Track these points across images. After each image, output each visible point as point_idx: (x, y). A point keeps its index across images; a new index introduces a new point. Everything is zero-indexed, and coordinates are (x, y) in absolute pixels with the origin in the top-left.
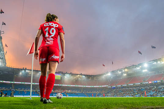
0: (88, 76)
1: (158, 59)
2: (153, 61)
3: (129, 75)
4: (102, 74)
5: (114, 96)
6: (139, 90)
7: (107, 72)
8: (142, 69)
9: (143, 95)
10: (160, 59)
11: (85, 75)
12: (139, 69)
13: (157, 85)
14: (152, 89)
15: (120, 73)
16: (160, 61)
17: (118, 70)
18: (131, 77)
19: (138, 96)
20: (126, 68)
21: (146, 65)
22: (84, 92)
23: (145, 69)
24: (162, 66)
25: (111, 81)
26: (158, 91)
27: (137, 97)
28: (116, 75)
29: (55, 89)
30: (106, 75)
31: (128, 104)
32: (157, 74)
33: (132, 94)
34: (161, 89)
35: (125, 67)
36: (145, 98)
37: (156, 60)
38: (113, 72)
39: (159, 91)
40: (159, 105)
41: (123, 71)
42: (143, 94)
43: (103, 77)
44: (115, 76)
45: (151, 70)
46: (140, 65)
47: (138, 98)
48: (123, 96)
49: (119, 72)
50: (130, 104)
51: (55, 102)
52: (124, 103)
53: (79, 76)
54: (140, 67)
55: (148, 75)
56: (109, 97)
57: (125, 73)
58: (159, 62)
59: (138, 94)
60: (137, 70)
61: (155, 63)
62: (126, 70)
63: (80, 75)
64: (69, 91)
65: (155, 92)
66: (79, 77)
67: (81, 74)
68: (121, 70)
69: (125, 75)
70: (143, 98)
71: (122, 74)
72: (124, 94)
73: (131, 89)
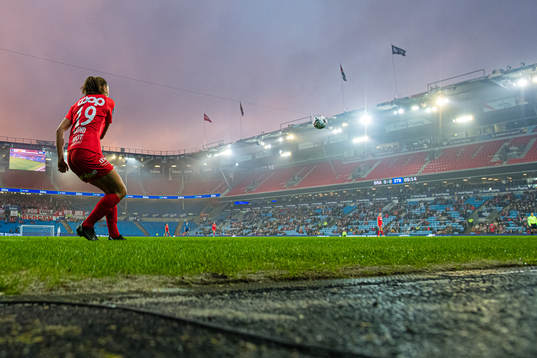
0: (150, 160)
1: (415, 96)
2: (392, 103)
3: (298, 154)
4: (201, 152)
5: (245, 231)
6: (336, 211)
7: (221, 145)
8: (351, 132)
9: (347, 230)
10: (423, 94)
11: (135, 155)
12: (339, 134)
13: (402, 192)
14: (385, 209)
15: (268, 147)
16: (419, 103)
17: (259, 137)
18: (309, 164)
19: (329, 231)
20: (291, 129)
21: (366, 119)
22: (131, 219)
23: (361, 133)
24: (427, 122)
25: (232, 176)
26: (403, 215)
27: (327, 234)
28: (253, 155)
29: (24, 208)
30: (216, 155)
31: (294, 256)
32: (405, 151)
33: (310, 226)
34: (415, 208)
35: (286, 126)
36: (355, 239)
37: (405, 102)
38: (242, 143)
39: (408, 217)
40: (407, 260)
41: (281, 140)
42: (348, 224)
43: (206, 163)
44: (250, 158)
45: (382, 136)
46: (344, 116)
47: (331, 240)
48: (275, 234)
49: (262, 144)
50: (302, 257)
51: (26, 252)
52: (279, 255)
53: (114, 157)
54: (345, 125)
55: (371, 158)
56: (228, 234)
57: (287, 146)
58: (415, 108)
59: (330, 225)
60: (333, 136)
61: (401, 111)
62: (291, 137)
63: (118, 154)
64: (77, 213)
65: (391, 218)
66: (115, 162)
67: (123, 153)
68: (270, 137)
69: (286, 155)
70: (349, 240)
71: (275, 150)
72: (279, 224)
73: (304, 209)
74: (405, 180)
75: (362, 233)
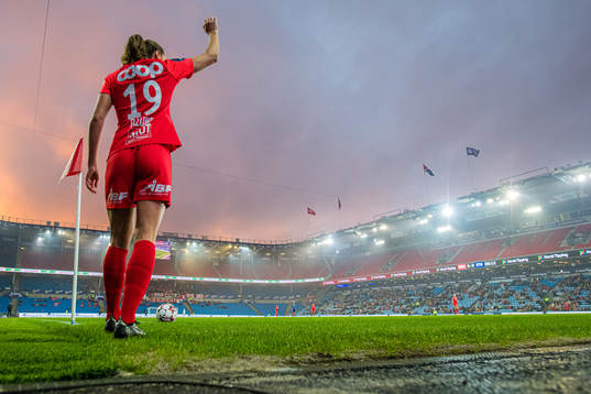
0: (261, 249)
1: (489, 191)
2: (470, 197)
3: (392, 242)
4: (305, 241)
5: (347, 311)
6: (427, 293)
7: (322, 236)
8: (436, 222)
9: (438, 310)
10: (496, 189)
11: (248, 245)
12: (425, 225)
13: (484, 274)
14: (469, 290)
15: (365, 236)
16: (493, 196)
17: (356, 227)
18: (400, 252)
19: (421, 310)
20: (383, 220)
21: (448, 211)
22: (246, 301)
23: (443, 222)
24: (501, 213)
25: (333, 262)
26: (486, 295)
27: (419, 314)
28: (352, 243)
29: (152, 292)
30: (319, 244)
31: (391, 336)
32: (484, 239)
33: (404, 306)
34: (496, 289)
35: (378, 218)
36: (444, 318)
37: (481, 196)
38: (341, 233)
39: (491, 296)
40: (492, 339)
41: (375, 230)
42: (438, 304)
43: (310, 251)
44: (348, 246)
45: (464, 225)
46: (428, 209)
47: (423, 320)
48: (374, 313)
49: (359, 233)
50: (398, 337)
51: (153, 334)
52: (378, 334)
53: (230, 246)
54: (430, 216)
55: (454, 245)
56: (329, 316)
57: (380, 235)
58: (490, 201)
59: (422, 305)
60: (420, 226)
61: (478, 204)
62: (384, 227)
63: (233, 243)
64: (198, 296)
65: (476, 298)
66: (231, 251)
67: (237, 243)
68: (366, 228)
69: (380, 243)
70: (439, 319)
71: (370, 239)
72: (376, 304)
73: (398, 291)
74: (486, 264)
75: (450, 312)
